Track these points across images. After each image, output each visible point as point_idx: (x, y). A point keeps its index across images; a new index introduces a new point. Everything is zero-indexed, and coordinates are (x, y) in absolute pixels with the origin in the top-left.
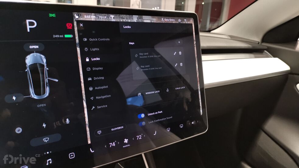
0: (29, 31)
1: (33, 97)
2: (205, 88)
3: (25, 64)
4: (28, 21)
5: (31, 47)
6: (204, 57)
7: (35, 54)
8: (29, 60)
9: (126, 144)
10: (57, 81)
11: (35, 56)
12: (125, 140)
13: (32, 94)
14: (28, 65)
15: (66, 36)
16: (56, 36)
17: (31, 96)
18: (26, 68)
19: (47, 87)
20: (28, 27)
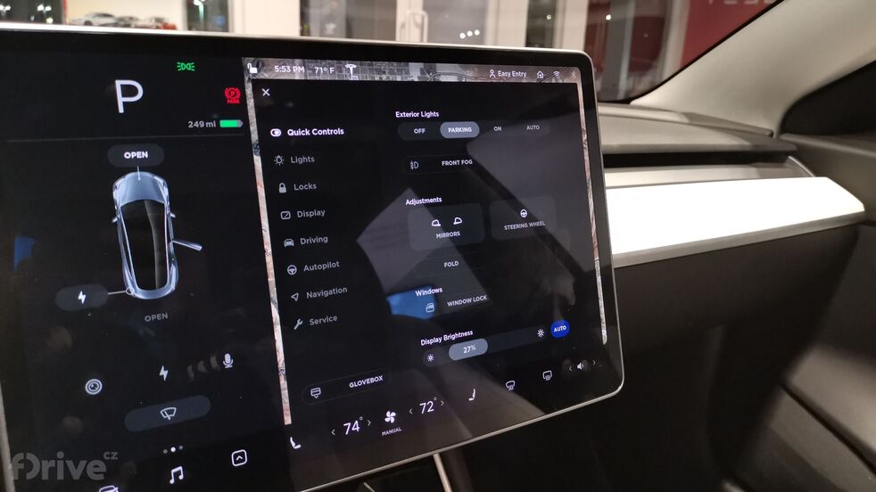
0: (121, 110)
1: (133, 293)
2: (615, 266)
3: (112, 202)
4: (119, 83)
5: (128, 155)
6: (611, 178)
7: (139, 173)
8: (123, 191)
9: (389, 426)
10: (198, 248)
11: (139, 179)
12: (388, 414)
13: (131, 287)
14: (121, 205)
15: (225, 124)
16: (196, 124)
17: (129, 291)
18: (114, 214)
19: (170, 266)
20: (121, 100)
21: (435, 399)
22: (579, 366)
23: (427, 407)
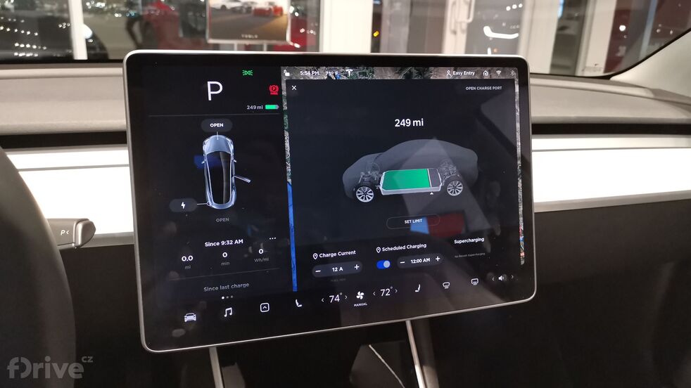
0: (210, 99)
1: (211, 205)
3: (202, 152)
4: (209, 83)
5: (213, 125)
7: (217, 136)
8: (208, 146)
9: (359, 301)
10: (249, 181)
11: (218, 139)
12: (359, 293)
13: (209, 201)
14: (207, 154)
15: (268, 107)
16: (252, 108)
17: (208, 204)
18: (203, 159)
19: (232, 191)
20: (210, 93)
21: (391, 288)
22: (500, 278)
23: (386, 292)
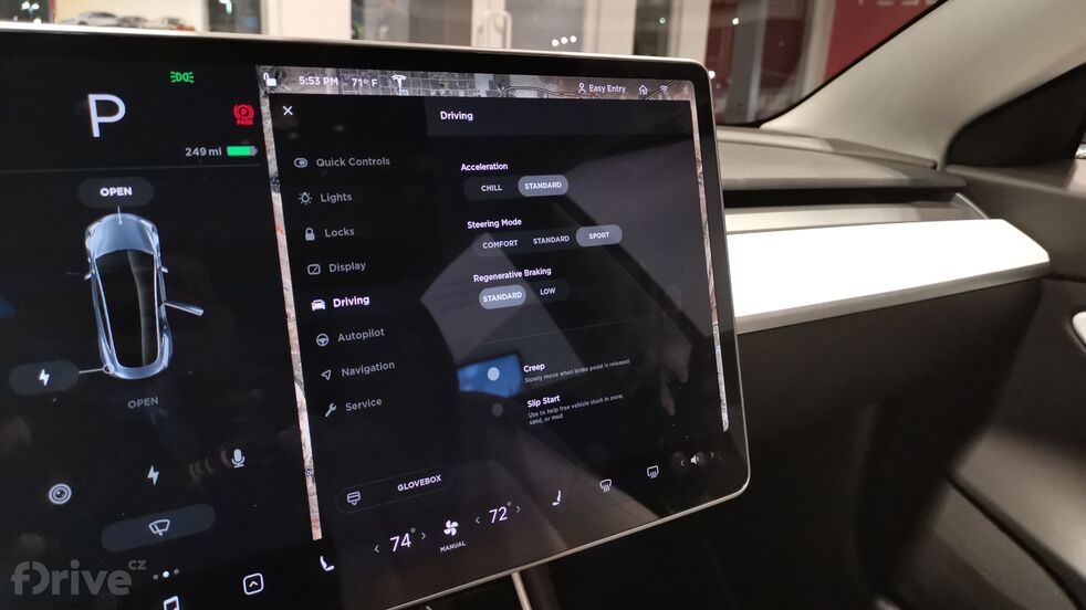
0: (96, 133)
1: (112, 371)
2: (738, 331)
3: (84, 253)
4: (93, 99)
5: (105, 192)
6: (733, 220)
7: (119, 215)
8: (99, 239)
9: (450, 539)
10: (199, 312)
11: (121, 223)
12: (448, 524)
13: (109, 363)
14: (96, 257)
15: (233, 151)
16: (196, 152)
17: (107, 369)
18: (87, 269)
19: (161, 336)
20: (96, 120)
21: (509, 504)
22: (694, 460)
23: (499, 514)
